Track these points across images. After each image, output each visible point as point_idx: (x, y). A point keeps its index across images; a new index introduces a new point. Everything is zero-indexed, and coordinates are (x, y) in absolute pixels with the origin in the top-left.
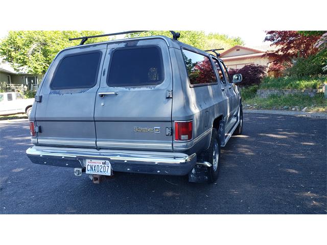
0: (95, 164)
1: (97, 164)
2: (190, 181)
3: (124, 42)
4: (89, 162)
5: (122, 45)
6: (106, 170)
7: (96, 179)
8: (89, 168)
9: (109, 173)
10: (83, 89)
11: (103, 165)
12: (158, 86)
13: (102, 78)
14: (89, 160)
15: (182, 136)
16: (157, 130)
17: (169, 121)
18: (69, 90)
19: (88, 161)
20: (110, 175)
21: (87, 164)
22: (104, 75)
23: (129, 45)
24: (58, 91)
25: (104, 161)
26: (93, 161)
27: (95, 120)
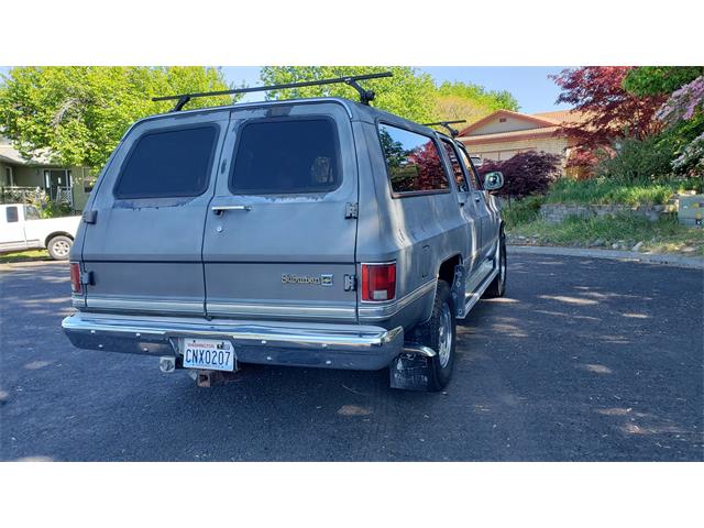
0: (202, 349)
1: (206, 349)
2: (392, 386)
3: (264, 107)
4: (189, 345)
5: (261, 114)
6: (225, 358)
7: (204, 378)
8: (190, 356)
9: (229, 366)
10: (180, 199)
11: (218, 351)
12: (330, 195)
13: (220, 179)
14: (191, 341)
15: (376, 292)
16: (327, 280)
17: (351, 263)
18: (152, 201)
19: (188, 342)
20: (232, 370)
21: (186, 347)
22: (222, 172)
23: (273, 113)
24: (129, 201)
25: (220, 343)
26: (198, 342)
27: (205, 260)
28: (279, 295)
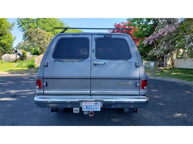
0: (89, 105)
1: (90, 105)
2: (124, 112)
3: (103, 34)
4: (85, 104)
5: (102, 36)
6: (97, 108)
7: (92, 113)
8: (85, 107)
9: (99, 110)
11: (95, 105)
12: (129, 60)
13: (92, 55)
14: (85, 103)
15: (145, 87)
16: (131, 84)
17: (138, 79)
19: (84, 103)
20: (100, 110)
21: (84, 105)
22: (93, 52)
23: (106, 36)
24: (61, 60)
25: (95, 102)
26: (88, 103)
27: (91, 78)
28: (115, 88)
